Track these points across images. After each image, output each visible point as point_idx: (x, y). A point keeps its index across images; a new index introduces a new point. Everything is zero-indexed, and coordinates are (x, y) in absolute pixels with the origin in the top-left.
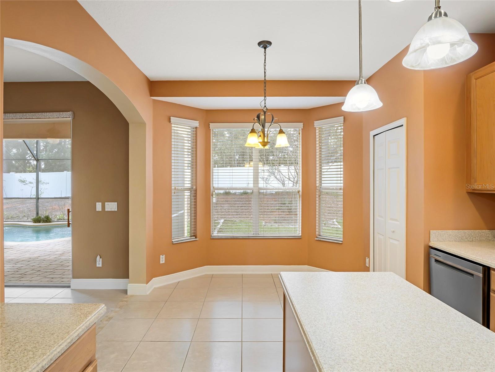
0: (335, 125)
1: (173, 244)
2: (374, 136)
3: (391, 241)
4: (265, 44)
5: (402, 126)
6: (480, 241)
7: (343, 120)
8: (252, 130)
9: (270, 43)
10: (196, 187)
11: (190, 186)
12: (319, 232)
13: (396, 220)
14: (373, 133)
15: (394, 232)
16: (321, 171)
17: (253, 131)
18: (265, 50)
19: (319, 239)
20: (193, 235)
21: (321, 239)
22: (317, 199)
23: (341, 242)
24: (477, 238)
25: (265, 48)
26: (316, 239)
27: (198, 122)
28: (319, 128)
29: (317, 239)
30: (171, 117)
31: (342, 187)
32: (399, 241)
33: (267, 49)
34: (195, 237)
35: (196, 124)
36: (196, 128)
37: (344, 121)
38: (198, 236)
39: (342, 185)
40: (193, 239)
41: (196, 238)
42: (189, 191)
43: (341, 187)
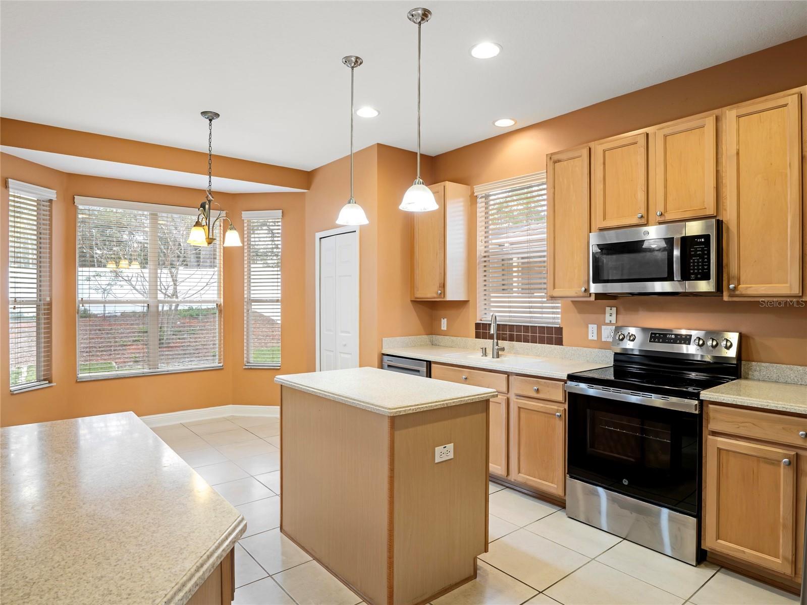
0: (269, 219)
1: (12, 394)
2: (321, 238)
3: (342, 355)
4: (212, 116)
5: (355, 231)
6: (421, 345)
7: (281, 214)
8: (197, 222)
9: (217, 115)
10: (51, 299)
11: (36, 296)
12: (248, 358)
13: (348, 332)
14: (319, 235)
15: (345, 345)
16: (249, 277)
17: (198, 224)
18: (210, 122)
19: (249, 367)
20: (43, 378)
21: (252, 367)
22: (245, 315)
23: (279, 368)
24: (418, 343)
25: (210, 120)
26: (244, 367)
27: (55, 191)
28: (248, 221)
29: (247, 367)
30: (10, 180)
31: (280, 298)
32: (351, 354)
33: (213, 120)
34: (47, 382)
35: (52, 194)
36: (51, 201)
37: (282, 216)
38: (54, 379)
39: (280, 295)
40: (45, 384)
41: (50, 382)
42: (35, 306)
43: (278, 298)
